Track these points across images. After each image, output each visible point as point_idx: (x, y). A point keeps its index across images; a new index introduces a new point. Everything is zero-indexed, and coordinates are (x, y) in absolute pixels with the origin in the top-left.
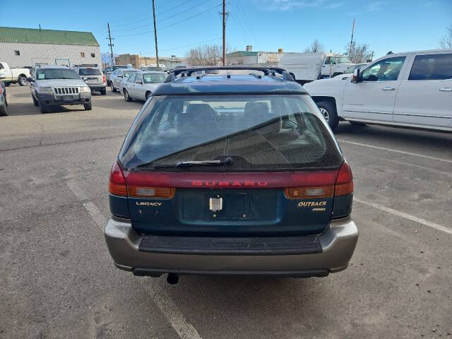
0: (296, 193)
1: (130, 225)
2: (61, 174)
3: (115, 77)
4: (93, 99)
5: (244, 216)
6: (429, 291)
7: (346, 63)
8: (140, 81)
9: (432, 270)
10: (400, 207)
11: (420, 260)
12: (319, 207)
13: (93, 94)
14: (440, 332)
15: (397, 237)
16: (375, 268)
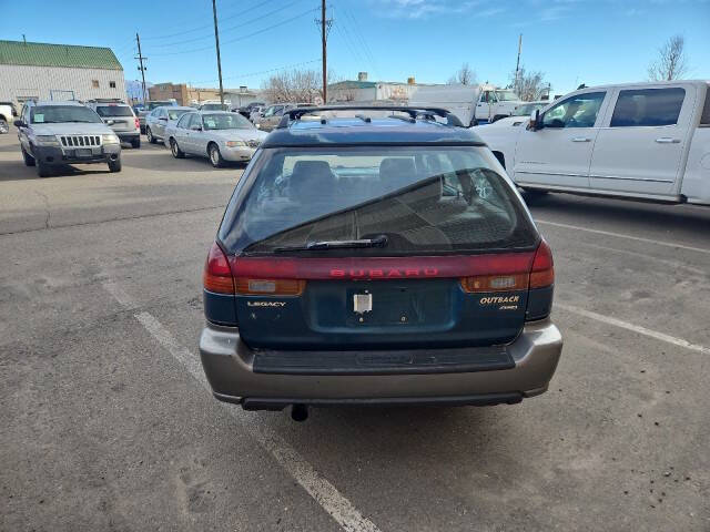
0: (477, 285)
1: (237, 336)
2: (90, 271)
3: (155, 119)
4: (124, 154)
5: (404, 319)
6: (657, 424)
7: (513, 101)
8: (198, 127)
9: (659, 396)
10: (607, 310)
11: (640, 382)
12: (510, 304)
13: (123, 148)
14: (675, 476)
15: (607, 353)
16: (581, 396)
